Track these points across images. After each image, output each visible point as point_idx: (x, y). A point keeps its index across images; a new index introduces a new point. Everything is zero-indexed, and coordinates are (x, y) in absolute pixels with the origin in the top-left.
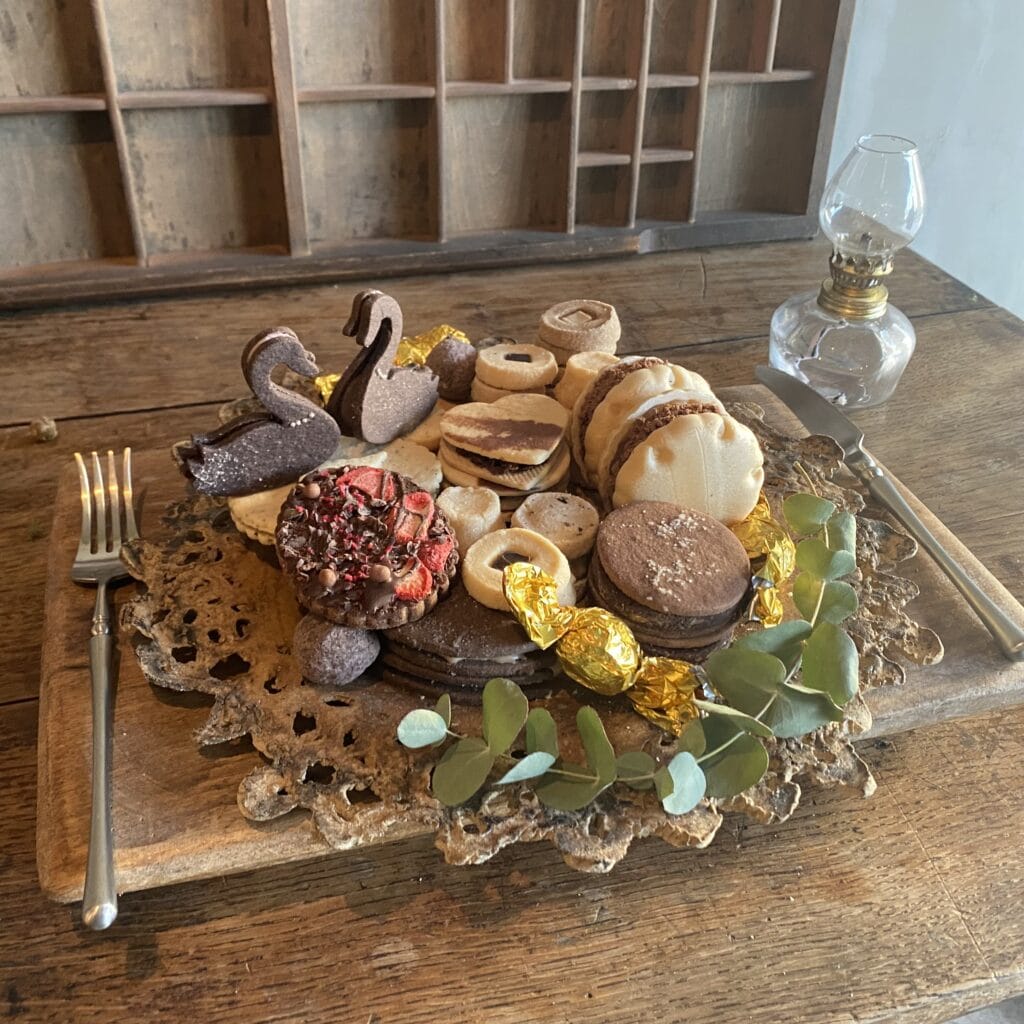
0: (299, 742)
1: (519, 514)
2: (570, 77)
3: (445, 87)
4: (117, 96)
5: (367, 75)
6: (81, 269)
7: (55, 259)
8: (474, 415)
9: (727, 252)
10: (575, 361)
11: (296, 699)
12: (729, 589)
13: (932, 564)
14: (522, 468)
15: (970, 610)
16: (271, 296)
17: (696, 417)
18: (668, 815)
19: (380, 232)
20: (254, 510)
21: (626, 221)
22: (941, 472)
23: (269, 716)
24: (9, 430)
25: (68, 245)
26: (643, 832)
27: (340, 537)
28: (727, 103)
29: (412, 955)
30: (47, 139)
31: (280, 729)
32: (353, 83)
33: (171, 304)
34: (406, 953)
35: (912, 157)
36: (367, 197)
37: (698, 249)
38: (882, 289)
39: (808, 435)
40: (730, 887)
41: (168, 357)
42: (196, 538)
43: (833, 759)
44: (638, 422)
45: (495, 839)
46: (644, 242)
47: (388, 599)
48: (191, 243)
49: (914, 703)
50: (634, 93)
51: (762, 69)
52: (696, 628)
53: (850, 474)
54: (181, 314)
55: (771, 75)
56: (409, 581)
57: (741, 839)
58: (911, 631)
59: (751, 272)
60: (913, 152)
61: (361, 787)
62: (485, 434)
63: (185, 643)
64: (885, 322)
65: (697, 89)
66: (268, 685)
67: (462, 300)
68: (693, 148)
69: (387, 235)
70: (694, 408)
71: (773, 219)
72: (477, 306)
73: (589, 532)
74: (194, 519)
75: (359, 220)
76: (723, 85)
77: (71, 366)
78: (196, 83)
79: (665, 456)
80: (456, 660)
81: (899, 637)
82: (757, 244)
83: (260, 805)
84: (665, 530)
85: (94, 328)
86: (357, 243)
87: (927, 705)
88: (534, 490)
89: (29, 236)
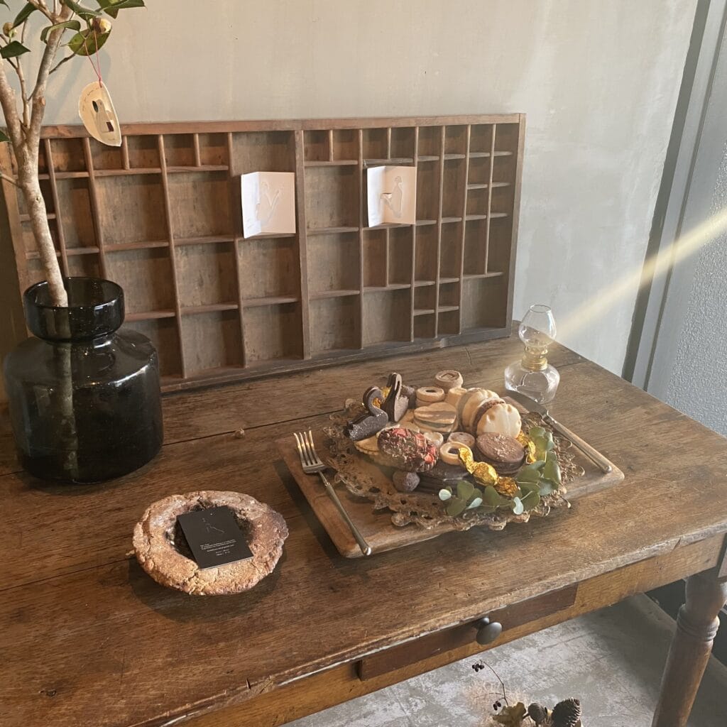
0: (404, 506)
1: (450, 438)
2: (410, 282)
3: (364, 290)
4: (243, 303)
5: (331, 286)
6: (221, 371)
7: (208, 367)
8: (424, 410)
9: (476, 345)
10: (452, 391)
11: (398, 496)
12: (519, 454)
13: (577, 449)
14: (447, 425)
15: (591, 461)
16: (297, 376)
17: (499, 405)
18: (515, 515)
19: (334, 347)
20: (367, 444)
21: (434, 336)
22: (576, 425)
23: (393, 501)
24: (224, 435)
25: (213, 361)
26: (509, 520)
27: (401, 448)
28: (469, 286)
29: (444, 569)
30: (210, 320)
31: (399, 503)
32: (326, 290)
33: (259, 382)
34: (443, 569)
35: (550, 314)
36: (330, 333)
37: (464, 345)
38: (545, 359)
39: (528, 412)
40: (532, 546)
41: (269, 403)
42: (344, 456)
43: (557, 499)
44: (481, 408)
45: (470, 524)
46: (442, 344)
47: (423, 463)
48: (261, 356)
49: (578, 487)
50: (435, 286)
51: (483, 273)
52: (513, 467)
53: (545, 424)
54: (264, 386)
55: (487, 275)
56: (427, 458)
57: (532, 535)
58: (573, 467)
59: (488, 353)
60: (550, 311)
61: (427, 516)
62: (431, 416)
63: (357, 485)
64: (547, 371)
65: (459, 282)
66: (388, 493)
67: (375, 372)
68: (459, 305)
69: (338, 348)
70: (498, 403)
71: (493, 330)
72: (382, 374)
73: (473, 442)
74: (340, 451)
75: (326, 343)
76: (468, 280)
77: (232, 410)
78: (268, 295)
79: (492, 418)
80: (445, 480)
81: (570, 469)
82: (487, 341)
83: (400, 522)
84: (496, 440)
85: (232, 394)
86: (327, 352)
87: (582, 488)
88: (451, 432)
89: (198, 359)
